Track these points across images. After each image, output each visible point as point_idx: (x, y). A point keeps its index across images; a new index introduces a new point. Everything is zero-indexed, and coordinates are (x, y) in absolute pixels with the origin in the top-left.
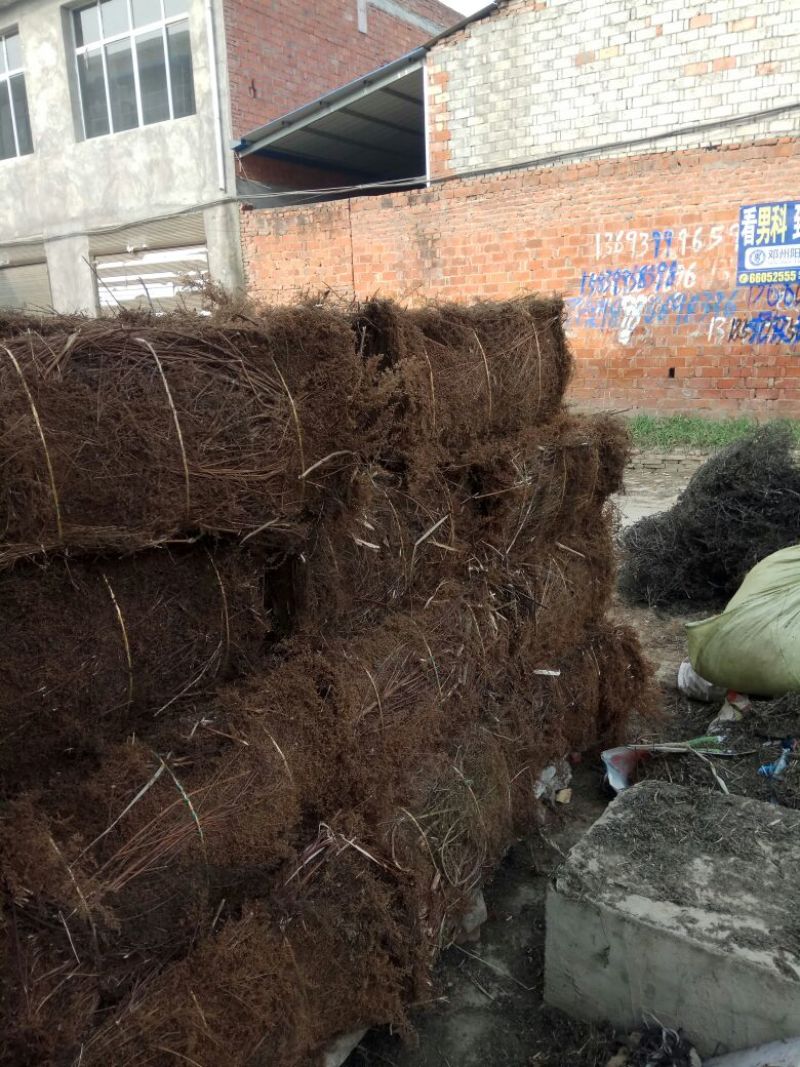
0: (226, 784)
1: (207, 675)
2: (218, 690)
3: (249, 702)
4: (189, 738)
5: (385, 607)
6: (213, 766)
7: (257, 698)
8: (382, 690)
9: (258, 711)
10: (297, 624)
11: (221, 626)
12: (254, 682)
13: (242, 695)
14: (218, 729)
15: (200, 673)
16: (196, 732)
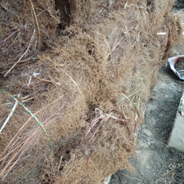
0: (53, 104)
1: (31, 50)
2: (38, 56)
3: (56, 61)
4: (28, 85)
5: (107, 9)
6: (45, 97)
7: (60, 58)
8: (112, 48)
9: (62, 65)
10: (72, 18)
11: (33, 20)
12: (57, 50)
13: (52, 58)
14: (43, 78)
15: (26, 48)
16: (32, 81)
